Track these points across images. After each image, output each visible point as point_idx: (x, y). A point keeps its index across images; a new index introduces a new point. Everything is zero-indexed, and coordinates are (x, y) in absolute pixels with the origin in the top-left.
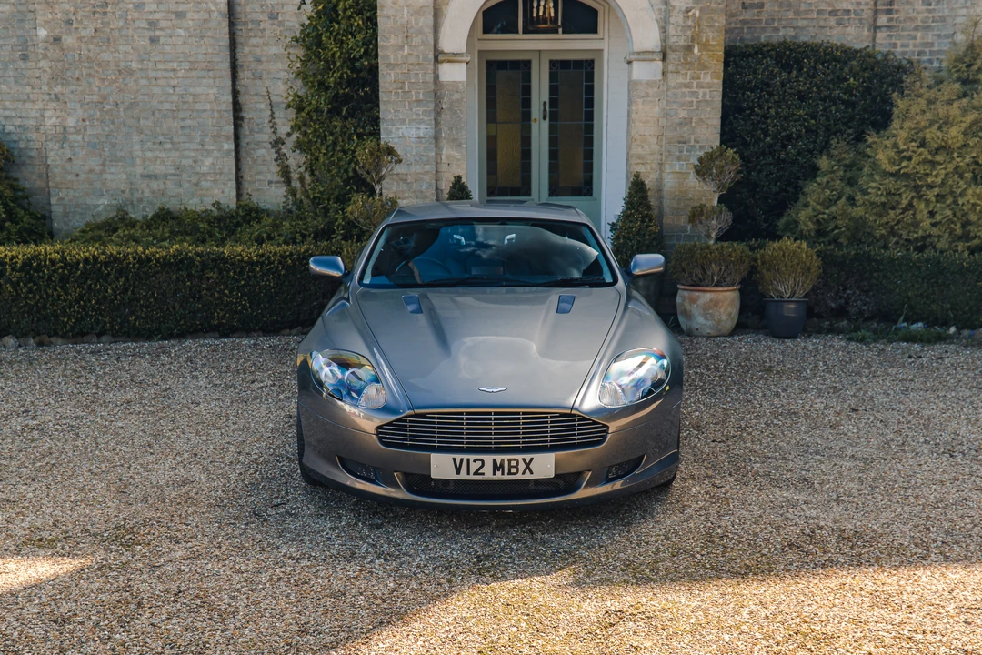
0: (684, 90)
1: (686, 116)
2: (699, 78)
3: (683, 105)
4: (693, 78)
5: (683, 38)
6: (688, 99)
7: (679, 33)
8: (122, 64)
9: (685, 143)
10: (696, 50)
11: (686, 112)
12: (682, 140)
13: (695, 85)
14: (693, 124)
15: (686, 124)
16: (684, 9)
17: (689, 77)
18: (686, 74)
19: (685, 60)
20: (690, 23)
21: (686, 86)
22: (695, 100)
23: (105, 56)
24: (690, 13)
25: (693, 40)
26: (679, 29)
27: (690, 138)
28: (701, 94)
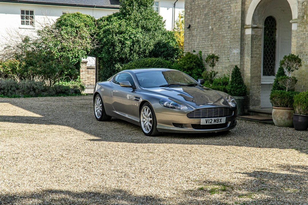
0: (302, 33)
1: (302, 43)
2: (306, 28)
3: (301, 38)
4: (304, 28)
5: (302, 13)
6: (303, 36)
7: (301, 12)
8: (223, 35)
9: (301, 53)
10: (305, 17)
11: (302, 41)
12: (301, 52)
13: (305, 31)
14: (304, 46)
15: (302, 46)
16: (302, 2)
17: (303, 28)
18: (302, 26)
19: (302, 21)
20: (303, 7)
21: (302, 31)
22: (305, 36)
23: (220, 33)
24: (304, 4)
25: (304, 13)
26: (300, 10)
27: (303, 51)
28: (306, 34)
